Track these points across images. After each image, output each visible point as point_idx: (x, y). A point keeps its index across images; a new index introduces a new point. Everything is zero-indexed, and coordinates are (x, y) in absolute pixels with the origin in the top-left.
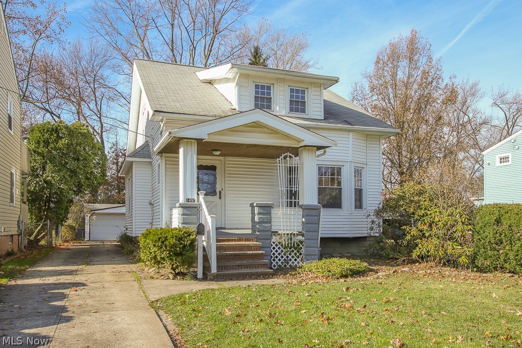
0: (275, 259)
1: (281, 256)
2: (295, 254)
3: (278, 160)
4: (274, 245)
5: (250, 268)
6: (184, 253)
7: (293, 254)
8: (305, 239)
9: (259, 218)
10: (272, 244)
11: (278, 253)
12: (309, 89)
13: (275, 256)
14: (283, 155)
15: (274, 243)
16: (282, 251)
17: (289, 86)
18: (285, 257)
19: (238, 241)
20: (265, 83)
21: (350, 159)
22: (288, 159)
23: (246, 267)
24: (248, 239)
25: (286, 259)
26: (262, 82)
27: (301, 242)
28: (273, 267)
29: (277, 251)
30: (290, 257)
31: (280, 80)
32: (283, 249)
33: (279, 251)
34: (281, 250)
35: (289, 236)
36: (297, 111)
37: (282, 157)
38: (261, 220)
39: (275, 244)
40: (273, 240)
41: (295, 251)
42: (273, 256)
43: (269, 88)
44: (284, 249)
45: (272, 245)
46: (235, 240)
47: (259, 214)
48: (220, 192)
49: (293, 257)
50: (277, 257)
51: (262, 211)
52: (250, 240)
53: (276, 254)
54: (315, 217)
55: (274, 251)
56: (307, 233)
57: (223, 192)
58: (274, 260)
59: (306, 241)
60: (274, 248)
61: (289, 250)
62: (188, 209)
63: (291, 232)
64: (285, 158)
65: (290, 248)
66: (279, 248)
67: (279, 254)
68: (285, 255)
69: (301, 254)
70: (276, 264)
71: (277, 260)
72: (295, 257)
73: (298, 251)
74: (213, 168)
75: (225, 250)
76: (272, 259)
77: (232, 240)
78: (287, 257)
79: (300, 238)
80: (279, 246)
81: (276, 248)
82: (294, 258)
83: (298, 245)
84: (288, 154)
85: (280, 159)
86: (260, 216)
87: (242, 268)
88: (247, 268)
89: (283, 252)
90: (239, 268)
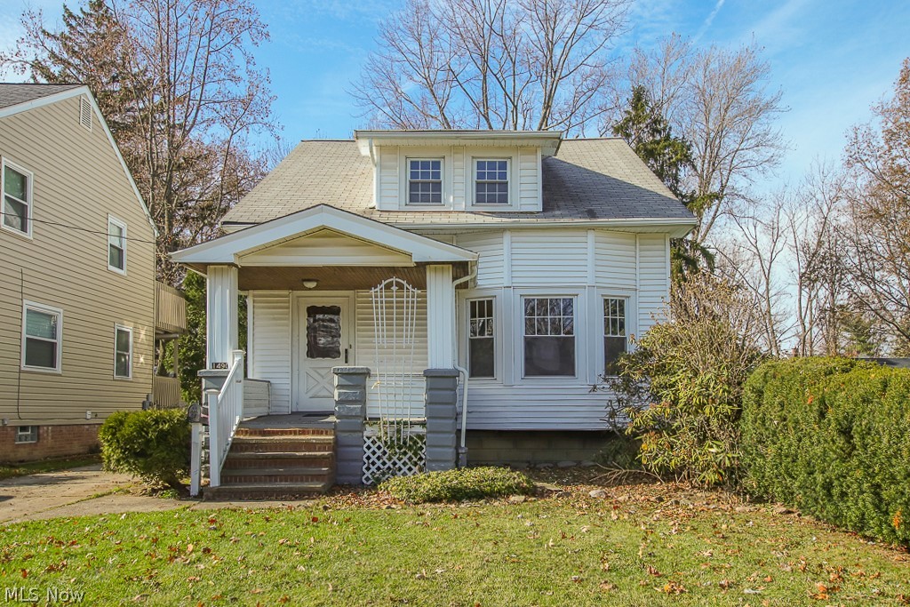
0: (371, 466)
1: (381, 461)
2: (410, 459)
3: (373, 290)
4: (369, 442)
5: (291, 481)
6: (148, 453)
7: (405, 459)
8: (428, 432)
9: (340, 394)
10: (366, 439)
11: (376, 456)
12: (513, 159)
13: (370, 461)
14: (384, 283)
15: (369, 438)
16: (385, 453)
17: (473, 157)
18: (389, 464)
19: (299, 434)
20: (428, 156)
21: (590, 281)
22: (394, 288)
23: (285, 478)
24: (318, 431)
25: (392, 466)
26: (422, 156)
27: (421, 437)
28: (365, 482)
29: (374, 453)
30: (400, 464)
31: (455, 149)
32: (386, 449)
33: (379, 453)
34: (382, 450)
35: (395, 425)
36: (492, 200)
37: (383, 285)
38: (343, 397)
39: (371, 440)
40: (365, 434)
41: (410, 454)
42: (366, 461)
43: (437, 165)
44: (388, 448)
45: (365, 442)
46: (295, 433)
47: (340, 386)
48: (346, 350)
49: (405, 464)
50: (373, 463)
51: (345, 382)
52: (322, 433)
53: (374, 458)
54: (448, 392)
55: (369, 453)
56: (431, 421)
57: (351, 352)
58: (368, 469)
59: (428, 435)
60: (369, 448)
61: (397, 451)
62: (214, 380)
63: (398, 419)
64: (388, 287)
65: (400, 448)
66: (379, 448)
67: (379, 458)
68: (390, 459)
69: (421, 459)
70: (370, 476)
71: (373, 469)
72: (409, 465)
73: (416, 454)
74: (335, 311)
75: (266, 449)
76: (364, 467)
77: (290, 433)
78: (395, 464)
79: (419, 429)
80: (378, 443)
81: (374, 448)
82: (407, 467)
83: (416, 443)
84: (394, 279)
85: (378, 289)
86: (341, 391)
87: (276, 481)
88: (286, 481)
89: (387, 455)
90: (270, 481)
